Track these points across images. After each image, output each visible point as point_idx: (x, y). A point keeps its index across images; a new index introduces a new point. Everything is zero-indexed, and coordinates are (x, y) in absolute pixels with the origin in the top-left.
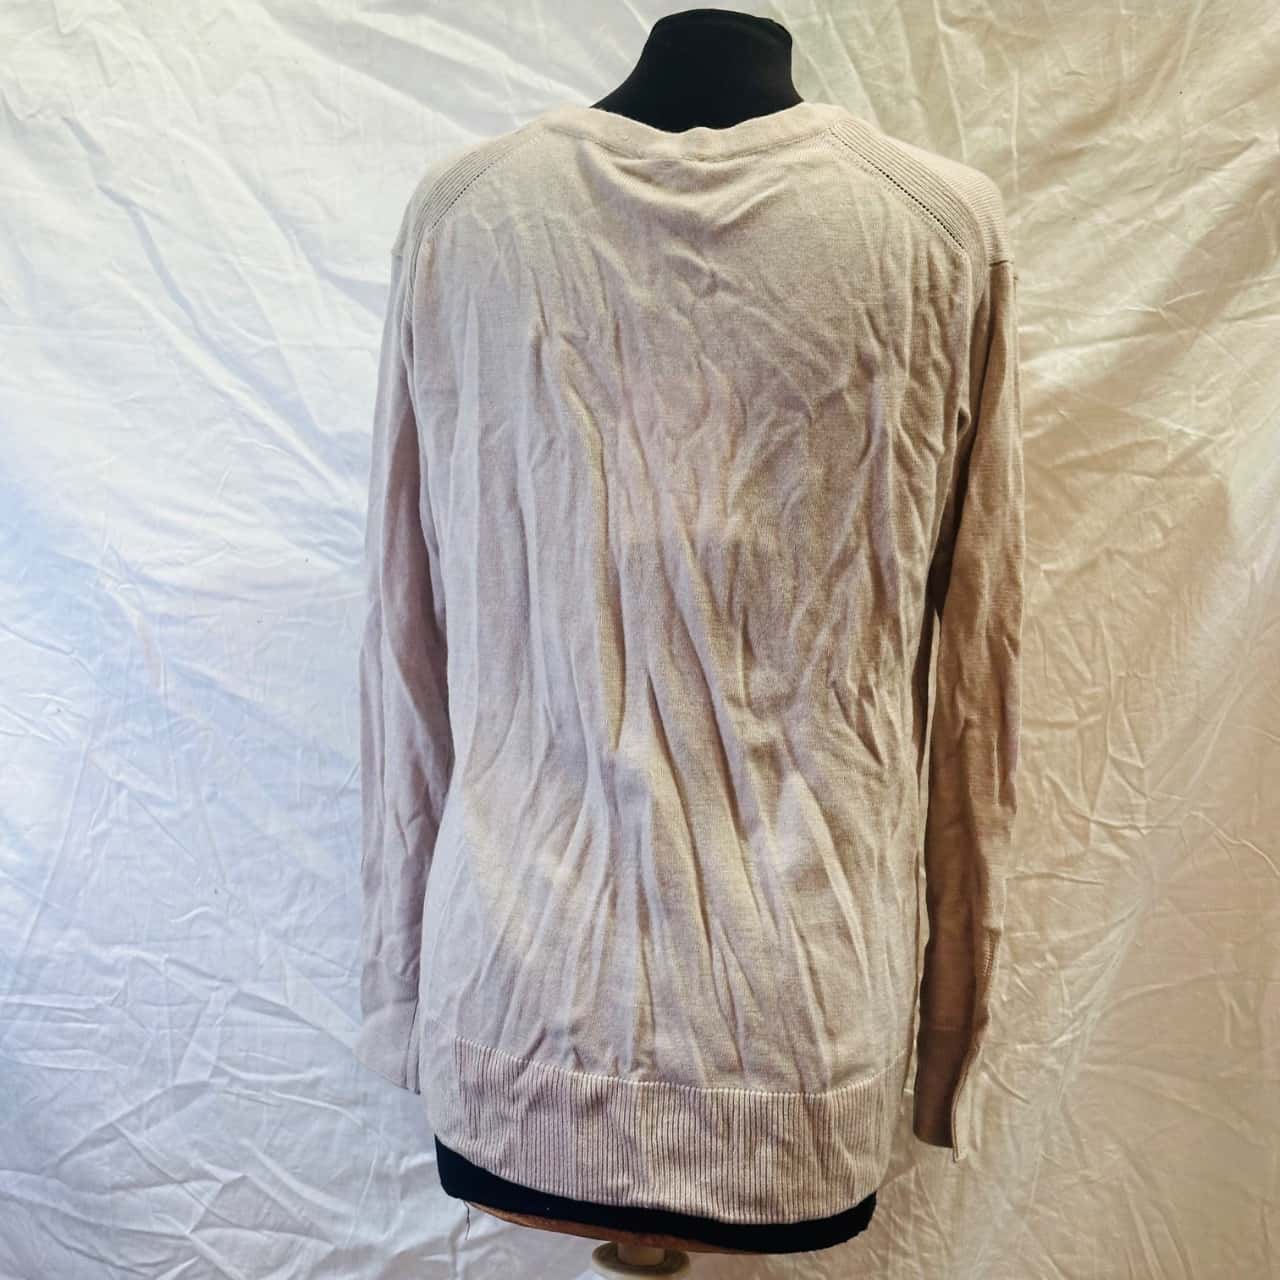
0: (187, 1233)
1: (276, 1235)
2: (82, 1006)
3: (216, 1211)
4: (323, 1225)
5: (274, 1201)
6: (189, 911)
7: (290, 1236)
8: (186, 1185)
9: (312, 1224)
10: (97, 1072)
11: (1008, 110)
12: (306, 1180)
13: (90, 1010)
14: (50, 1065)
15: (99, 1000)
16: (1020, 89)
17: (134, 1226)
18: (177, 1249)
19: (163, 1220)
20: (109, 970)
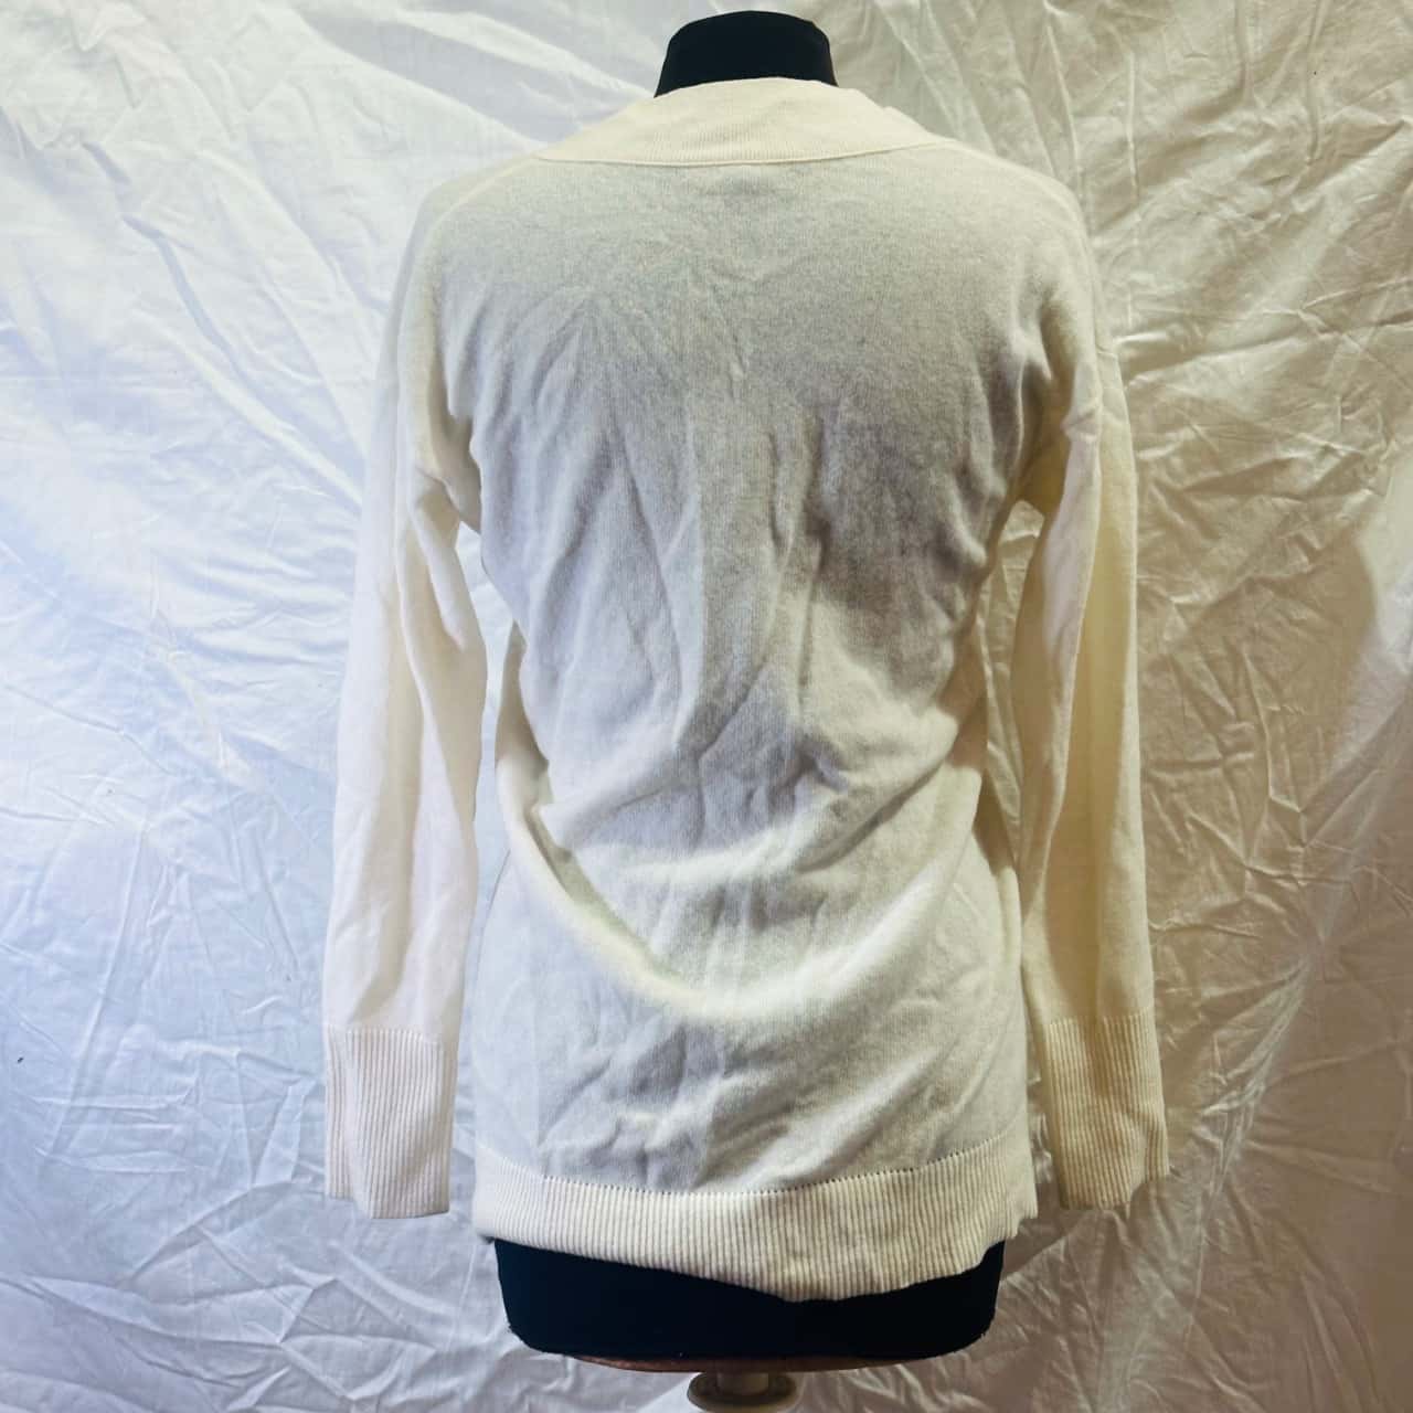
0: (278, 1341)
1: (372, 1340)
2: (153, 1107)
3: (307, 1317)
4: (422, 1327)
5: (369, 1306)
6: (261, 1000)
7: (388, 1341)
8: (274, 1291)
9: (409, 1328)
10: (173, 1175)
11: (1123, 98)
12: (402, 1281)
13: (160, 1110)
14: (123, 1170)
15: (170, 1099)
16: (1137, 73)
17: (221, 1337)
18: (268, 1359)
19: (253, 1330)
20: (179, 1067)
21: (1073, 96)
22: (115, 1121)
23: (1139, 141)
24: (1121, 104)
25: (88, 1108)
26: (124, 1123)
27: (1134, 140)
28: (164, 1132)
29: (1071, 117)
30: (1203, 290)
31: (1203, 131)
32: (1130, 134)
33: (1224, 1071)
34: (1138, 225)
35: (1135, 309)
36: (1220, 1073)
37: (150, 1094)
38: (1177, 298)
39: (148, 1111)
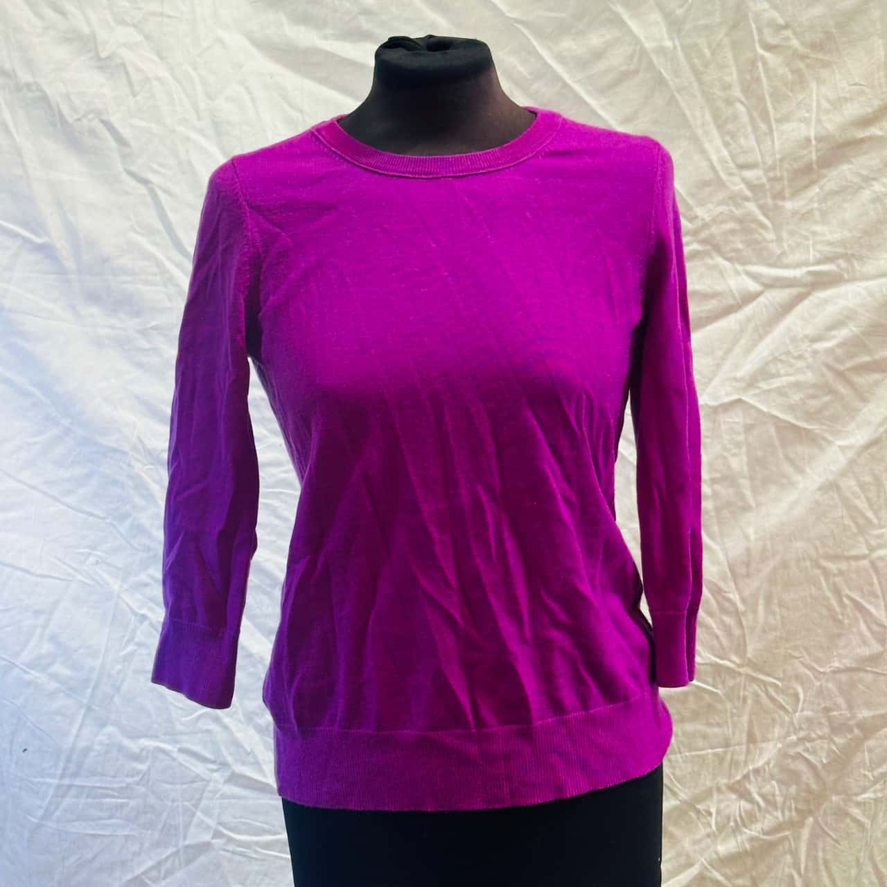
21: (775, 109)
22: (88, 797)
23: (819, 139)
24: (807, 115)
25: (70, 787)
26: (95, 798)
27: (816, 139)
28: (122, 806)
29: (773, 122)
30: (860, 238)
31: (861, 134)
32: (812, 134)
33: (872, 770)
34: (818, 193)
35: (814, 249)
36: (869, 771)
37: (114, 777)
38: (843, 243)
39: (113, 789)
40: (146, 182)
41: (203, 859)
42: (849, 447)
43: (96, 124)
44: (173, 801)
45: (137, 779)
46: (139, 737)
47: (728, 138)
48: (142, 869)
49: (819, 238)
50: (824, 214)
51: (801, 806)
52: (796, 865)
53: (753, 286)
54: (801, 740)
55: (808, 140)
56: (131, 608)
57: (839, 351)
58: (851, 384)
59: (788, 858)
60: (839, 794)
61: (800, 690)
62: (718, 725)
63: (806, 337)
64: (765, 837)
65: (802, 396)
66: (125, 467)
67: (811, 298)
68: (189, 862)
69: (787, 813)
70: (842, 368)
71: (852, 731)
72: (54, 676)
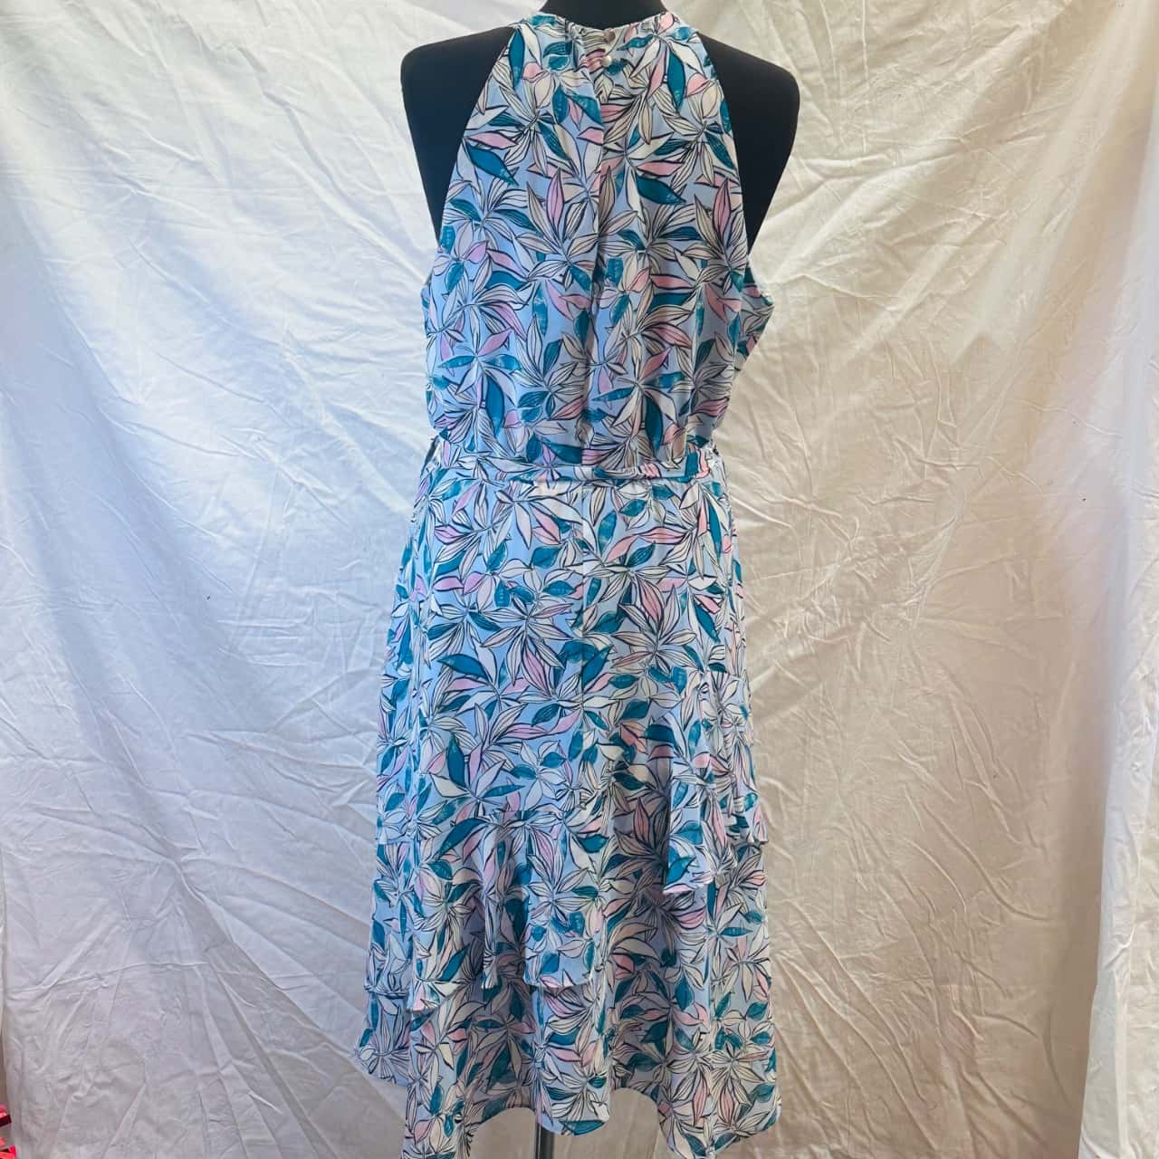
40: (282, 103)
41: (361, 684)
42: (898, 312)
43: (235, 51)
44: (335, 637)
45: (304, 620)
46: (304, 585)
47: (790, 45)
48: (312, 694)
49: (870, 131)
50: (874, 109)
51: (857, 615)
52: (853, 662)
53: (814, 177)
54: (855, 560)
55: (860, 43)
56: (290, 478)
57: (888, 229)
58: (898, 257)
59: (847, 657)
60: (887, 602)
61: (857, 521)
62: (789, 553)
63: (860, 218)
64: (827, 641)
65: (856, 270)
66: (277, 356)
67: (865, 185)
68: (351, 686)
69: (844, 621)
70: (890, 243)
71: (897, 549)
72: (228, 537)
